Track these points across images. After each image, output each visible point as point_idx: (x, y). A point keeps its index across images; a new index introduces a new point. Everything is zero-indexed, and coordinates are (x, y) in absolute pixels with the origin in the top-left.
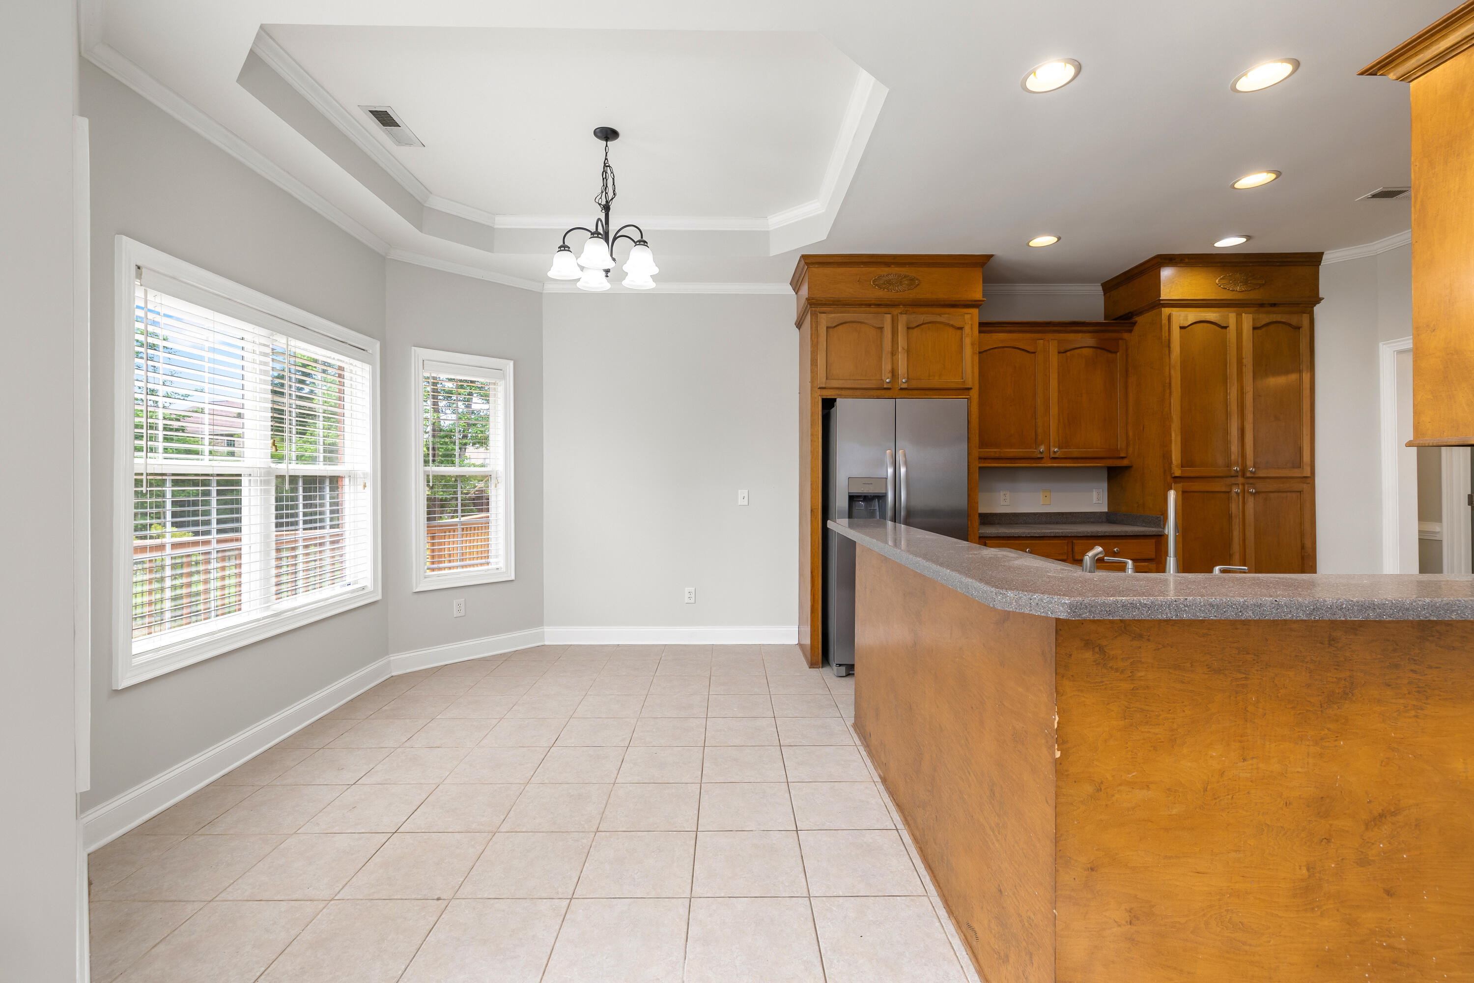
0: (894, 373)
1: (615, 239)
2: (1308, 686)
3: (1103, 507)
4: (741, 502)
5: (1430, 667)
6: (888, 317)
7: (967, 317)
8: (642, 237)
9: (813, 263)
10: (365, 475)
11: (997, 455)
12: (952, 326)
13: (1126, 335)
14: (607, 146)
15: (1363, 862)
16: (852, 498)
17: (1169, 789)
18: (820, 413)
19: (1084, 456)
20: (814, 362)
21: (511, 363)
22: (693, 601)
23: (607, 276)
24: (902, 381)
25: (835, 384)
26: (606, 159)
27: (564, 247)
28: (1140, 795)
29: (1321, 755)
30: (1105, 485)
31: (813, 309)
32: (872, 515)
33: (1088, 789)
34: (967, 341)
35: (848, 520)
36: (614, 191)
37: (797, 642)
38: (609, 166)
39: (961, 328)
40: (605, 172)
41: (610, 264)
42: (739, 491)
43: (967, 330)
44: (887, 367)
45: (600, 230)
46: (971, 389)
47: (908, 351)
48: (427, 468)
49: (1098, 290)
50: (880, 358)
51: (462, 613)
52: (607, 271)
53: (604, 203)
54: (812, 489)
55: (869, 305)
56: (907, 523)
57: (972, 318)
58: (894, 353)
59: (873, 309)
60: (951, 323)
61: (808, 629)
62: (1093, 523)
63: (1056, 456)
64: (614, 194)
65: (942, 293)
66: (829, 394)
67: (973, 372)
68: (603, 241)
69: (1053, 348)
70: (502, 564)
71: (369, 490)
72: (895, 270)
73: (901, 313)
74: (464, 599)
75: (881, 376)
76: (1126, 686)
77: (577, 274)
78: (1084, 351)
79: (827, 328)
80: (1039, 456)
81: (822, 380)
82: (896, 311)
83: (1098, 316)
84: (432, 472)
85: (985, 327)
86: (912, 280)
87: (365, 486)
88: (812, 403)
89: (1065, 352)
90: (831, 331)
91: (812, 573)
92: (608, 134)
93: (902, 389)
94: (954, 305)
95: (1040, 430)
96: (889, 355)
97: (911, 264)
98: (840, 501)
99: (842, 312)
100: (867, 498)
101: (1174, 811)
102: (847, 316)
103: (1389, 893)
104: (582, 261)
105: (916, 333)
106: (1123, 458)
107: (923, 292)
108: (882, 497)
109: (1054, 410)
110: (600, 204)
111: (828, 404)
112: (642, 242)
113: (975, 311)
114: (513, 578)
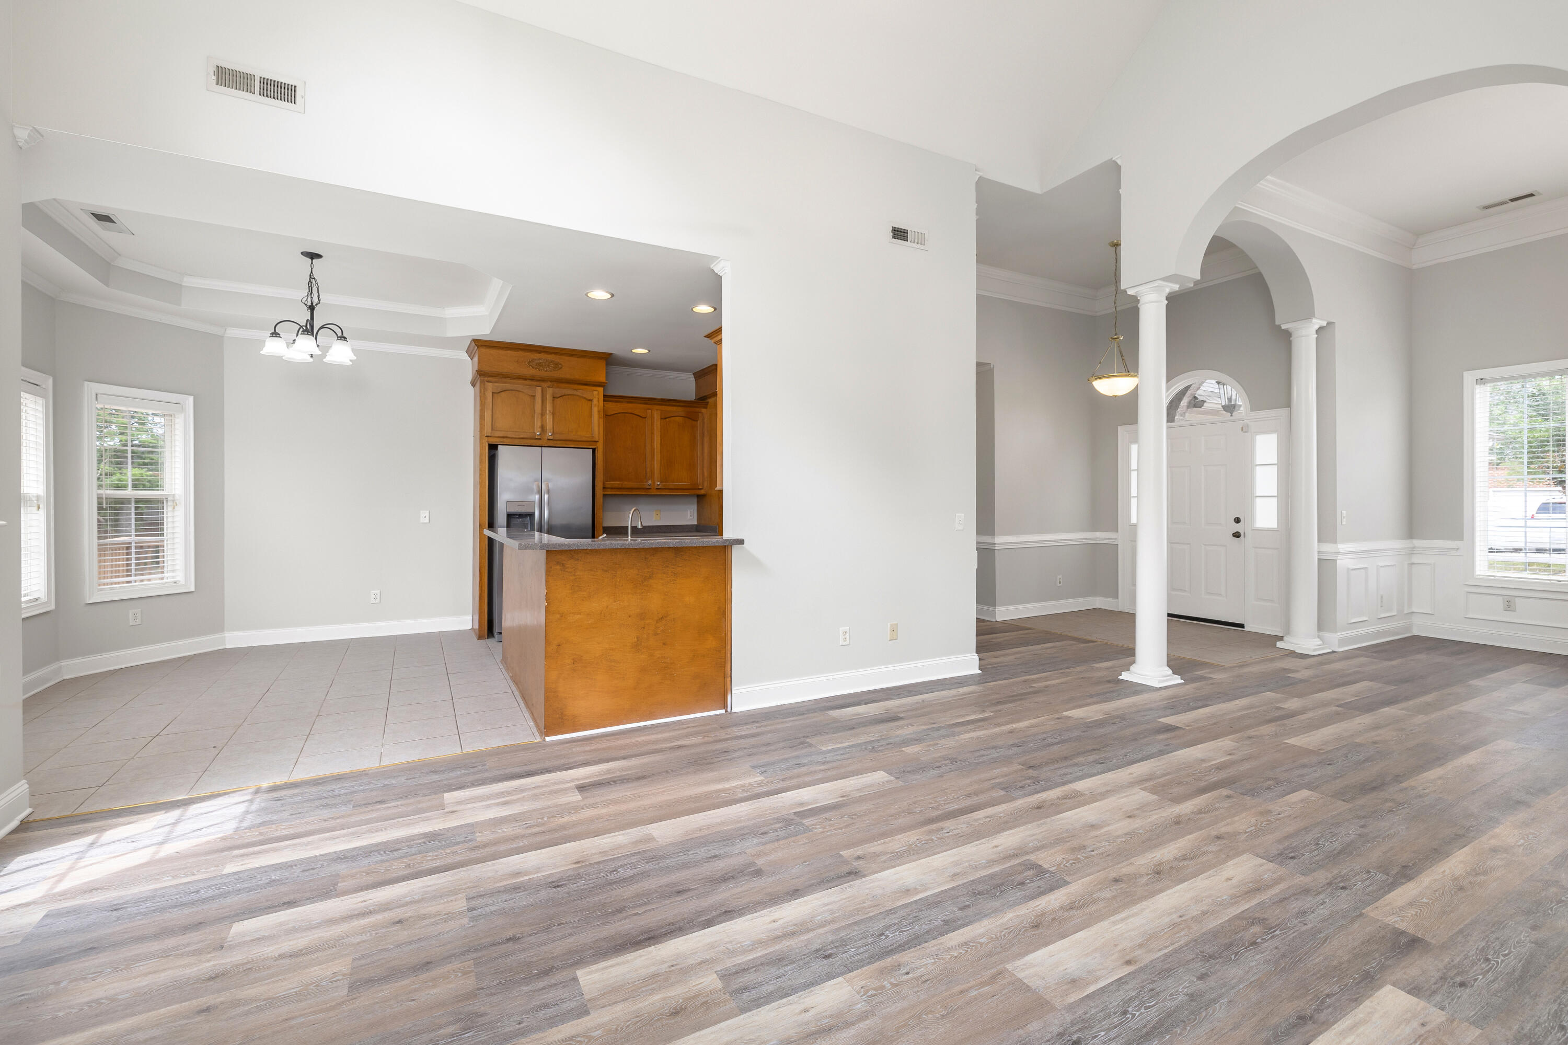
0: (543, 428)
2: (638, 575)
3: (694, 522)
4: (423, 520)
5: (678, 566)
6: (539, 389)
7: (595, 393)
8: (342, 334)
9: (481, 345)
10: (38, 497)
11: (620, 486)
12: (585, 398)
13: (703, 410)
14: (312, 263)
15: (656, 634)
16: (510, 516)
17: (588, 614)
18: (487, 455)
19: (676, 487)
20: (482, 417)
21: (191, 398)
22: (378, 601)
23: (312, 358)
24: (549, 434)
25: (498, 434)
26: (312, 272)
27: (275, 334)
28: (578, 617)
29: (642, 598)
30: (695, 507)
31: (482, 378)
32: (525, 526)
33: (558, 616)
34: (595, 410)
35: (507, 530)
36: (319, 297)
37: (471, 627)
38: (314, 278)
39: (591, 400)
40: (310, 282)
42: (421, 512)
43: (595, 401)
44: (538, 424)
46: (598, 442)
47: (553, 414)
48: (100, 492)
49: (691, 377)
50: (533, 417)
51: (139, 622)
52: (312, 355)
53: (309, 304)
54: (480, 509)
55: (525, 379)
56: (548, 533)
57: (598, 394)
58: (543, 414)
59: (528, 382)
60: (584, 396)
61: (477, 617)
62: (687, 532)
63: (659, 487)
64: (319, 300)
65: (577, 375)
66: (494, 441)
67: (599, 433)
69: (657, 416)
70: (180, 577)
71: (42, 513)
72: (544, 356)
73: (549, 387)
74: (140, 610)
75: (534, 430)
76: (572, 578)
77: (287, 353)
78: (677, 418)
79: (493, 393)
80: (648, 487)
81: (488, 430)
82: (545, 385)
83: (692, 396)
84: (106, 495)
85: (607, 398)
86: (557, 364)
87: (39, 508)
88: (480, 447)
89: (665, 419)
90: (495, 395)
91: (480, 570)
92: (314, 256)
93: (548, 439)
94: (586, 384)
95: (648, 470)
96: (540, 416)
97: (556, 353)
98: (501, 518)
99: (505, 383)
100: (521, 515)
101: (590, 622)
102: (508, 386)
103: (664, 644)
105: (559, 401)
106: (700, 489)
107: (565, 373)
108: (531, 515)
109: (657, 457)
110: (306, 305)
111: (493, 448)
112: (343, 338)
113: (601, 389)
114: (193, 589)
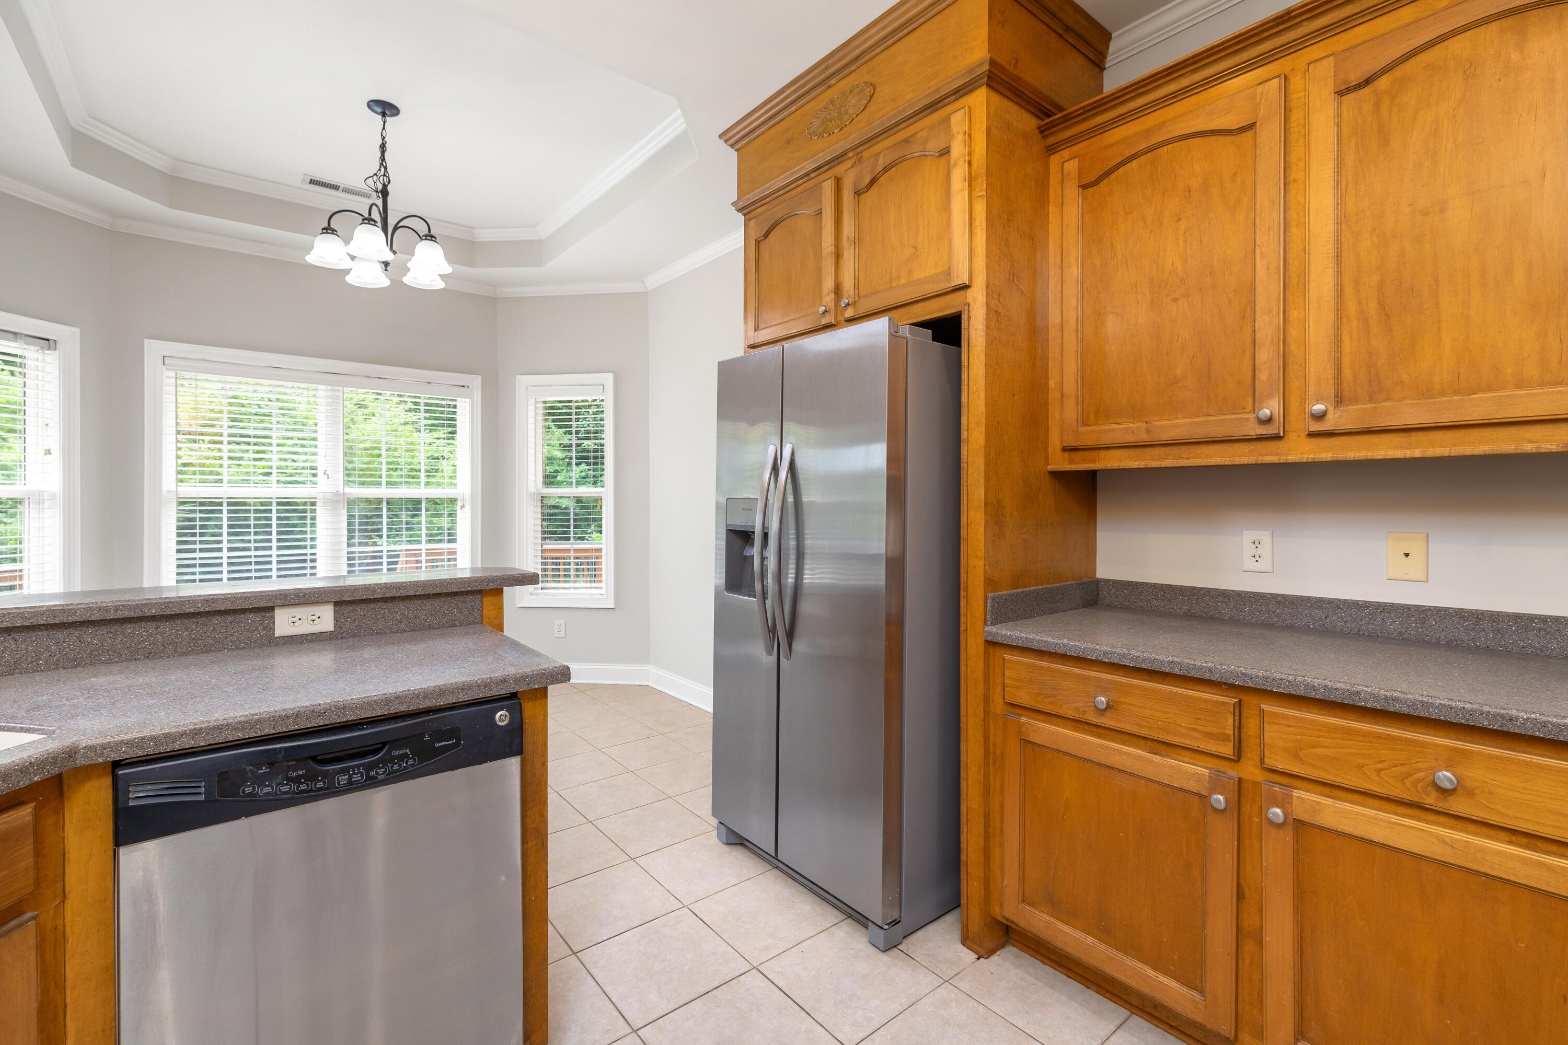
0: (838, 291)
1: (396, 228)
6: (829, 186)
7: (957, 117)
12: (931, 154)
14: (384, 122)
21: (612, 376)
23: (386, 270)
24: (845, 305)
25: (764, 335)
27: (328, 230)
31: (746, 216)
34: (957, 175)
41: (389, 257)
43: (956, 149)
44: (828, 283)
45: (376, 215)
46: (966, 287)
47: (858, 242)
51: (563, 634)
52: (386, 264)
57: (969, 117)
63: (1325, 426)
65: (909, 91)
68: (379, 231)
72: (838, 88)
73: (849, 170)
74: (564, 621)
75: (820, 304)
77: (346, 264)
79: (757, 242)
81: (750, 333)
82: (842, 168)
86: (862, 92)
90: (762, 246)
92: (386, 109)
93: (847, 320)
94: (933, 105)
95: (1264, 355)
97: (859, 60)
104: (353, 248)
105: (870, 198)
107: (880, 106)
109: (1320, 283)
114: (613, 606)
